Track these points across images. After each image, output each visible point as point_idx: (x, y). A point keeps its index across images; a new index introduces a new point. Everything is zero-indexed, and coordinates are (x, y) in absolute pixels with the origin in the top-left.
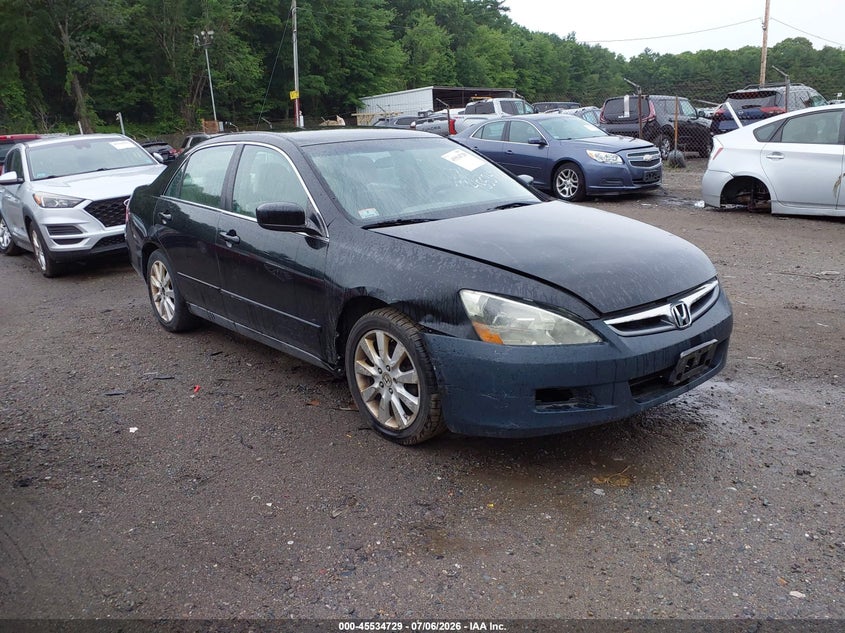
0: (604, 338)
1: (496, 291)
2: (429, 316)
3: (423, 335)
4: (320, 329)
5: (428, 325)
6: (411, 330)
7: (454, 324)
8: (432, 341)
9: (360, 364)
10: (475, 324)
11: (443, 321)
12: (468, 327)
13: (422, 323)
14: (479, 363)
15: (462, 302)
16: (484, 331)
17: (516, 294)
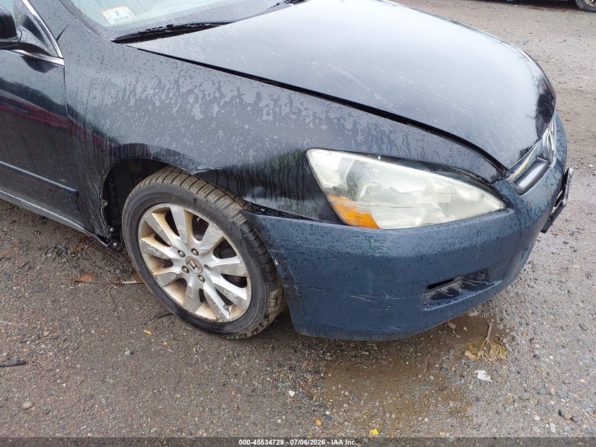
0: (508, 204)
1: (364, 149)
2: (258, 189)
3: (253, 217)
4: (77, 194)
5: (260, 202)
6: (231, 209)
7: (298, 199)
8: (269, 226)
9: (148, 242)
10: (332, 199)
11: (281, 195)
12: (321, 203)
13: (248, 199)
14: (346, 257)
15: (311, 169)
16: (348, 210)
17: (395, 153)
